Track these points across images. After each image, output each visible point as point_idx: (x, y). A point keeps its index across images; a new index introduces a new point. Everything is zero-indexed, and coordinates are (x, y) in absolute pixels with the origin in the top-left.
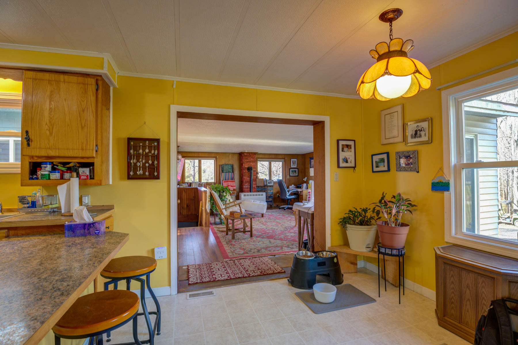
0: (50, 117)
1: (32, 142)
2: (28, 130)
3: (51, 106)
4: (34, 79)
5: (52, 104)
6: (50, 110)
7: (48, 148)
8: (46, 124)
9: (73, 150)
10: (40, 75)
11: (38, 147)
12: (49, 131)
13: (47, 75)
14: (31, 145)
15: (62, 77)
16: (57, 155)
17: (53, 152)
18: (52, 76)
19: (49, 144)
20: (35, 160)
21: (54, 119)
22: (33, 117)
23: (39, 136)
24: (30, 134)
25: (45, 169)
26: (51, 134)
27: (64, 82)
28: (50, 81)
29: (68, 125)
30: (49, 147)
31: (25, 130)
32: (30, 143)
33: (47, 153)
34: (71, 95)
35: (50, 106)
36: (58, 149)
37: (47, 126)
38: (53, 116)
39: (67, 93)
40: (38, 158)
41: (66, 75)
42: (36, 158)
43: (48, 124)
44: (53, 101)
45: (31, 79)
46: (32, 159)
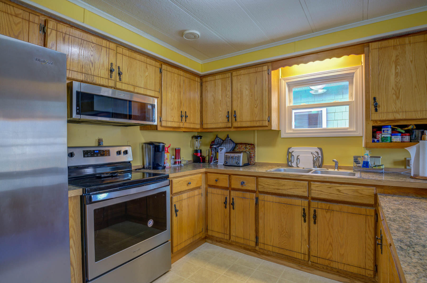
0: (396, 81)
1: (379, 107)
2: (376, 97)
3: (397, 71)
4: (380, 48)
5: (398, 68)
6: (395, 75)
7: (395, 112)
8: (393, 89)
9: (422, 112)
10: (385, 43)
11: (385, 111)
12: (396, 95)
13: (392, 42)
14: (378, 110)
15: (407, 40)
16: (404, 117)
17: (400, 115)
18: (397, 41)
19: (395, 108)
20: (378, 124)
21: (401, 82)
22: (380, 84)
23: (386, 100)
24: (377, 100)
25: (388, 132)
26: (398, 98)
27: (410, 43)
28: (394, 47)
29: (416, 87)
30: (396, 110)
31: (373, 97)
32: (378, 108)
33: (394, 117)
34: (418, 56)
35: (395, 70)
36: (405, 112)
37: (393, 90)
38: (400, 80)
39: (413, 54)
40: (382, 122)
41: (410, 36)
42: (379, 122)
43: (394, 88)
44: (399, 65)
45: (377, 48)
46: (375, 123)
